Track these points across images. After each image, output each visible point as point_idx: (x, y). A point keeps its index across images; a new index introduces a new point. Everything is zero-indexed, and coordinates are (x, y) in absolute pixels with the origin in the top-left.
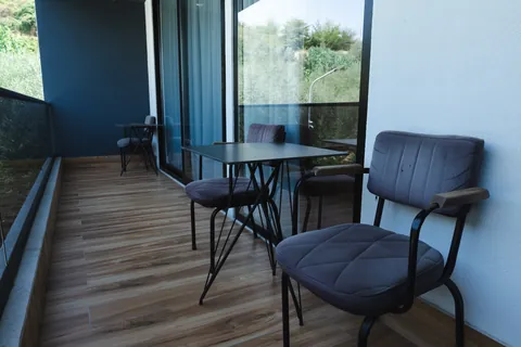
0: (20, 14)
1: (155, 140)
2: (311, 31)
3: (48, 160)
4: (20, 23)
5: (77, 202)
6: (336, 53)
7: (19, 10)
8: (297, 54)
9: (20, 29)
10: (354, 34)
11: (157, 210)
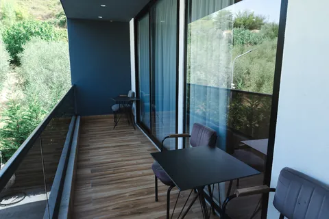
0: (59, 16)
1: (134, 105)
2: (234, 17)
3: (73, 118)
4: (59, 21)
5: (89, 152)
6: (252, 31)
7: (59, 13)
8: (225, 33)
9: (59, 25)
10: (264, 18)
11: (135, 162)
